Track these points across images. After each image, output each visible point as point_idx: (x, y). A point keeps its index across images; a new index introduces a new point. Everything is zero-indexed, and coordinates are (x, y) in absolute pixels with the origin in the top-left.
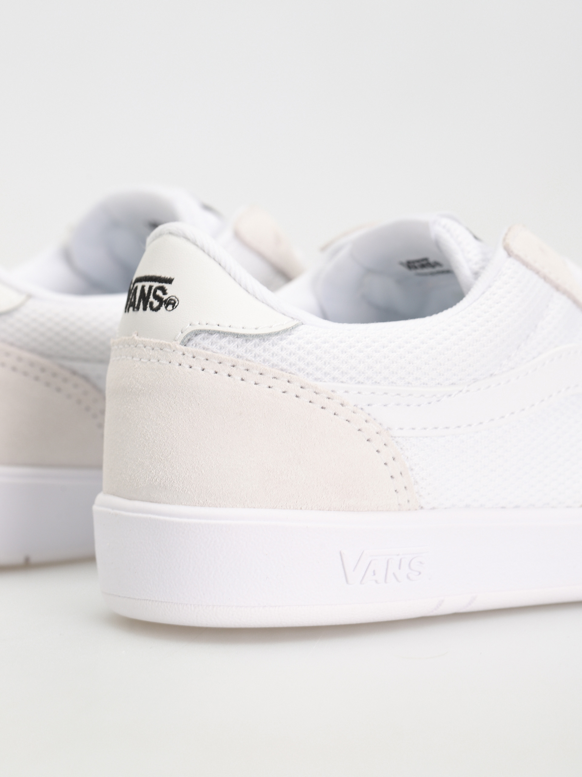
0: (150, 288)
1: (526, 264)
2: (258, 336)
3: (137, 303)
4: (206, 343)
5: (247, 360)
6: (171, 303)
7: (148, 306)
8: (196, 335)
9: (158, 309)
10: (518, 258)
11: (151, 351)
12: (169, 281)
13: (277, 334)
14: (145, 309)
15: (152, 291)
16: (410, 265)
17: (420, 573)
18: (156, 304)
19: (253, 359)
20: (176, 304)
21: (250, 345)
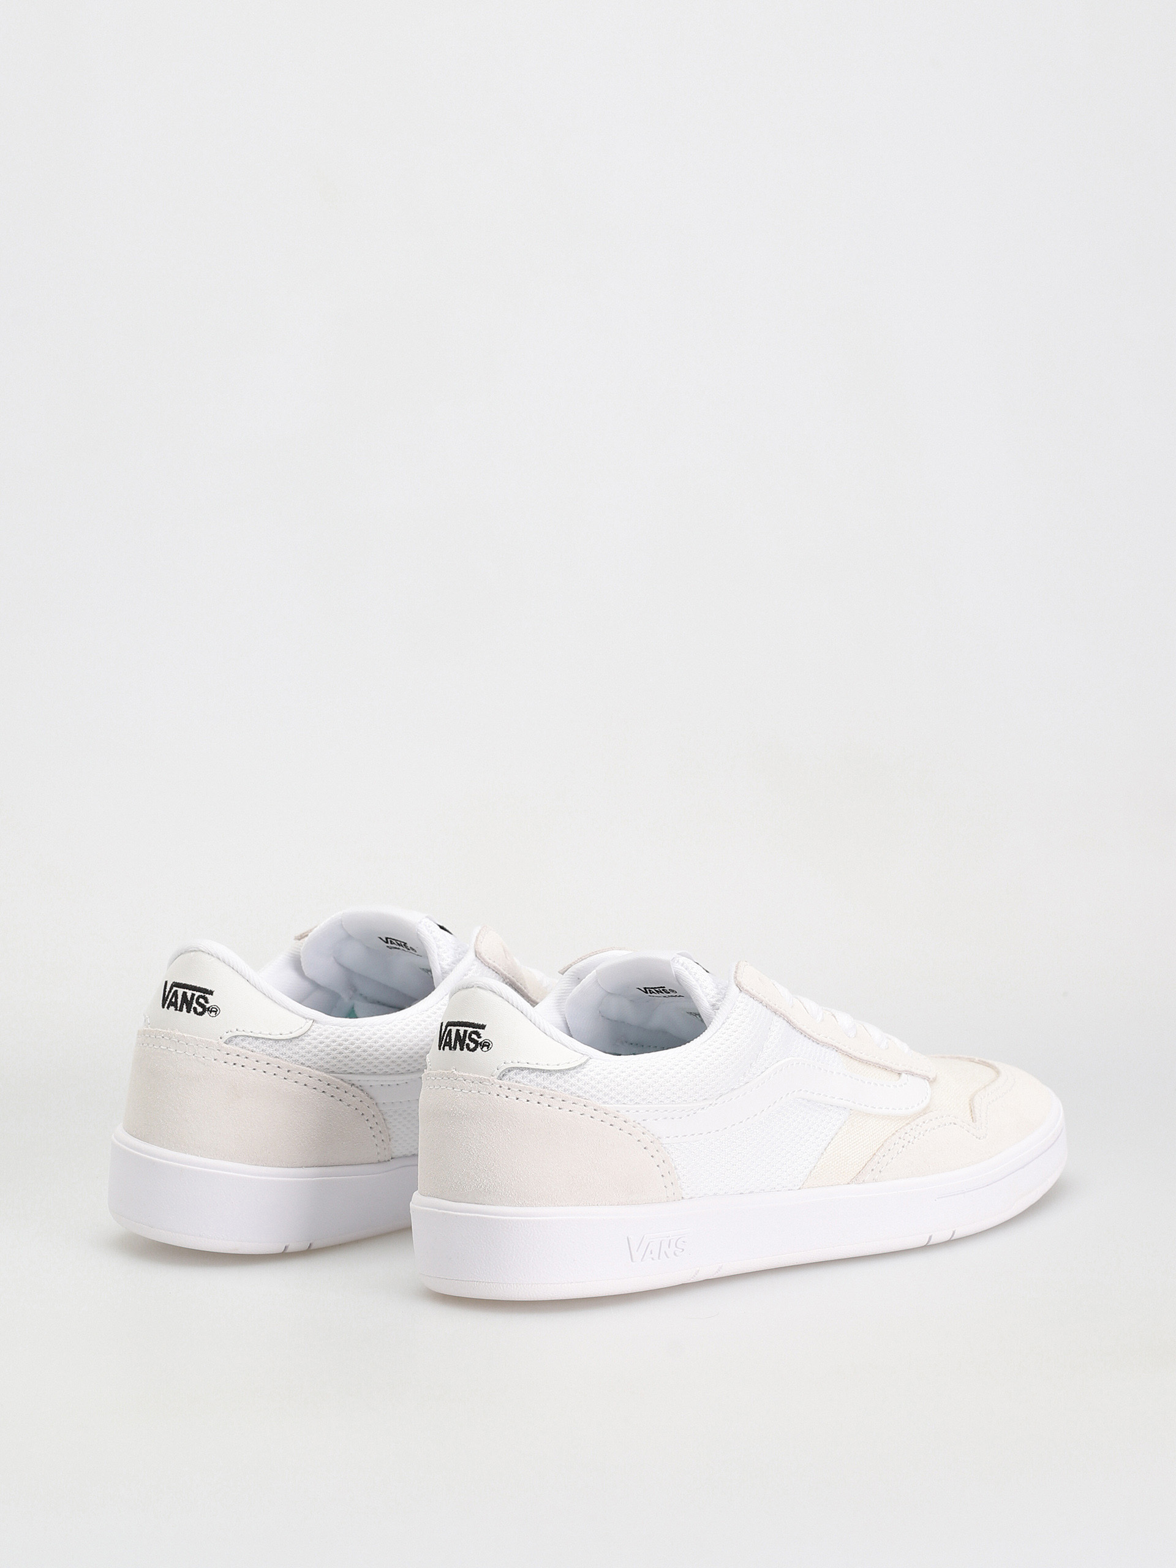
0: (465, 1031)
1: (753, 997)
2: (560, 1071)
3: (453, 1043)
4: (518, 1078)
5: (551, 1090)
6: (486, 1045)
7: (465, 1047)
8: (509, 1071)
9: (474, 1050)
10: (747, 992)
11: (471, 1084)
12: (483, 1027)
13: (575, 1068)
14: (462, 1049)
15: (468, 1035)
16: (646, 990)
17: (683, 1250)
18: (472, 1045)
19: (556, 1089)
20: (490, 1046)
21: (553, 1078)
